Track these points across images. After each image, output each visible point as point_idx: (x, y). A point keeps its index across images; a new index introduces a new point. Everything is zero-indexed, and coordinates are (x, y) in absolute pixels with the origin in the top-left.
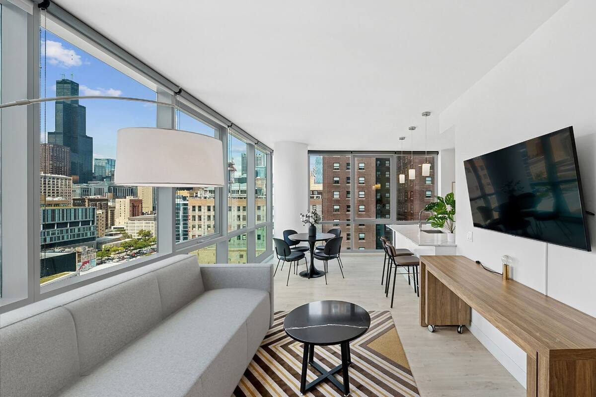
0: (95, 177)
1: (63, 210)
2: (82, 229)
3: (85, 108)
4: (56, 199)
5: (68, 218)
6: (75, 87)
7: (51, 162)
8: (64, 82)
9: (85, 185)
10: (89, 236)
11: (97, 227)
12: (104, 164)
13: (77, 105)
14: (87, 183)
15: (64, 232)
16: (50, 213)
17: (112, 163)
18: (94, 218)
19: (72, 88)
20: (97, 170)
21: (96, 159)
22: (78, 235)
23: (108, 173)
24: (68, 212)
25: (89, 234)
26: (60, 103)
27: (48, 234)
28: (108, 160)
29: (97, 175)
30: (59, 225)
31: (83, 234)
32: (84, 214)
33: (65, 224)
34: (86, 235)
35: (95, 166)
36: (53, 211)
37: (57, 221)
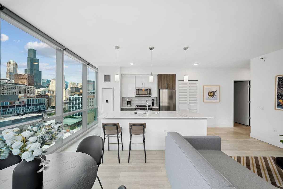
0: (42, 87)
1: (34, 99)
2: (40, 107)
3: (38, 60)
4: (31, 95)
5: (36, 102)
6: (35, 51)
7: (27, 81)
8: (31, 50)
9: (39, 90)
10: (43, 109)
11: (46, 106)
12: (46, 82)
13: (35, 59)
14: (39, 89)
15: (34, 107)
16: (29, 100)
17: (49, 81)
18: (45, 102)
19: (34, 52)
20: (43, 83)
21: (43, 80)
22: (39, 109)
23: (47, 85)
24: (36, 100)
25: (43, 108)
26: (29, 58)
27: (29, 108)
28: (47, 80)
29: (43, 86)
30: (33, 105)
31: (41, 108)
32: (41, 101)
33: (35, 105)
34: (42, 109)
35: (42, 82)
36: (31, 100)
37: (32, 103)
